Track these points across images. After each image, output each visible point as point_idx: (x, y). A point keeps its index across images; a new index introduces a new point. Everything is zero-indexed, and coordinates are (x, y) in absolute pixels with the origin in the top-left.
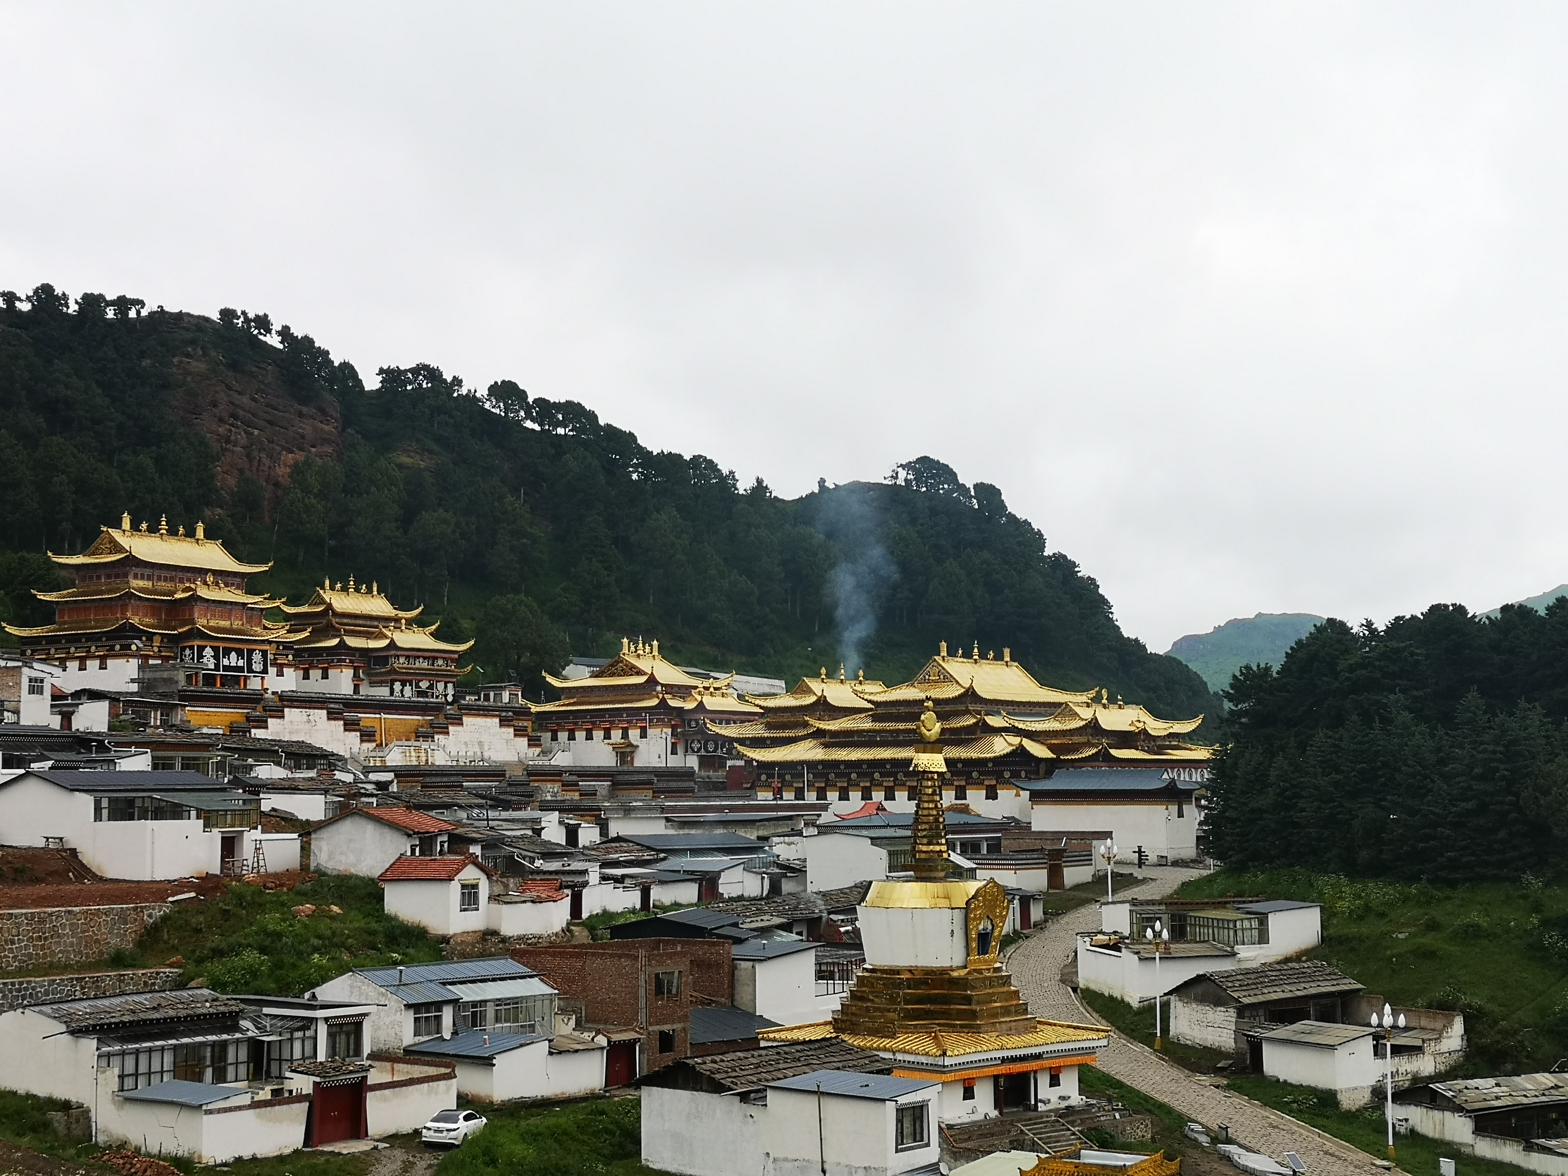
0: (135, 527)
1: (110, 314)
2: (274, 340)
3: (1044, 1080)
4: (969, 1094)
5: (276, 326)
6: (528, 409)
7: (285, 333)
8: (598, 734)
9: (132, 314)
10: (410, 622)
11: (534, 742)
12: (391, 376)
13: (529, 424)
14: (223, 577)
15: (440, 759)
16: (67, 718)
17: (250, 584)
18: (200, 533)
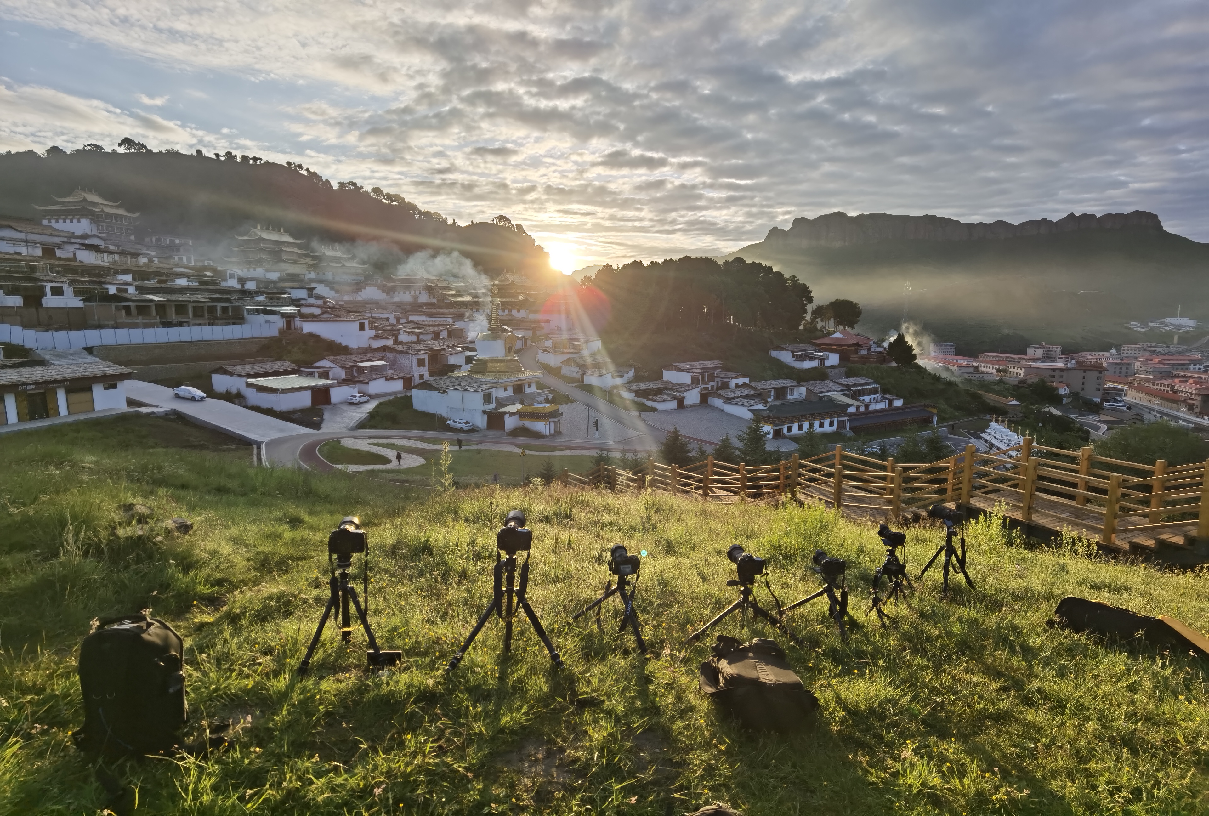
0: (262, 228)
1: (251, 162)
2: (304, 172)
3: (526, 386)
4: (506, 390)
5: (305, 168)
6: (384, 196)
7: (307, 170)
8: (407, 292)
9: (258, 163)
10: (349, 259)
11: (388, 294)
12: (341, 184)
13: (384, 201)
14: (289, 244)
15: (359, 299)
16: (243, 286)
17: (299, 246)
18: (282, 230)
